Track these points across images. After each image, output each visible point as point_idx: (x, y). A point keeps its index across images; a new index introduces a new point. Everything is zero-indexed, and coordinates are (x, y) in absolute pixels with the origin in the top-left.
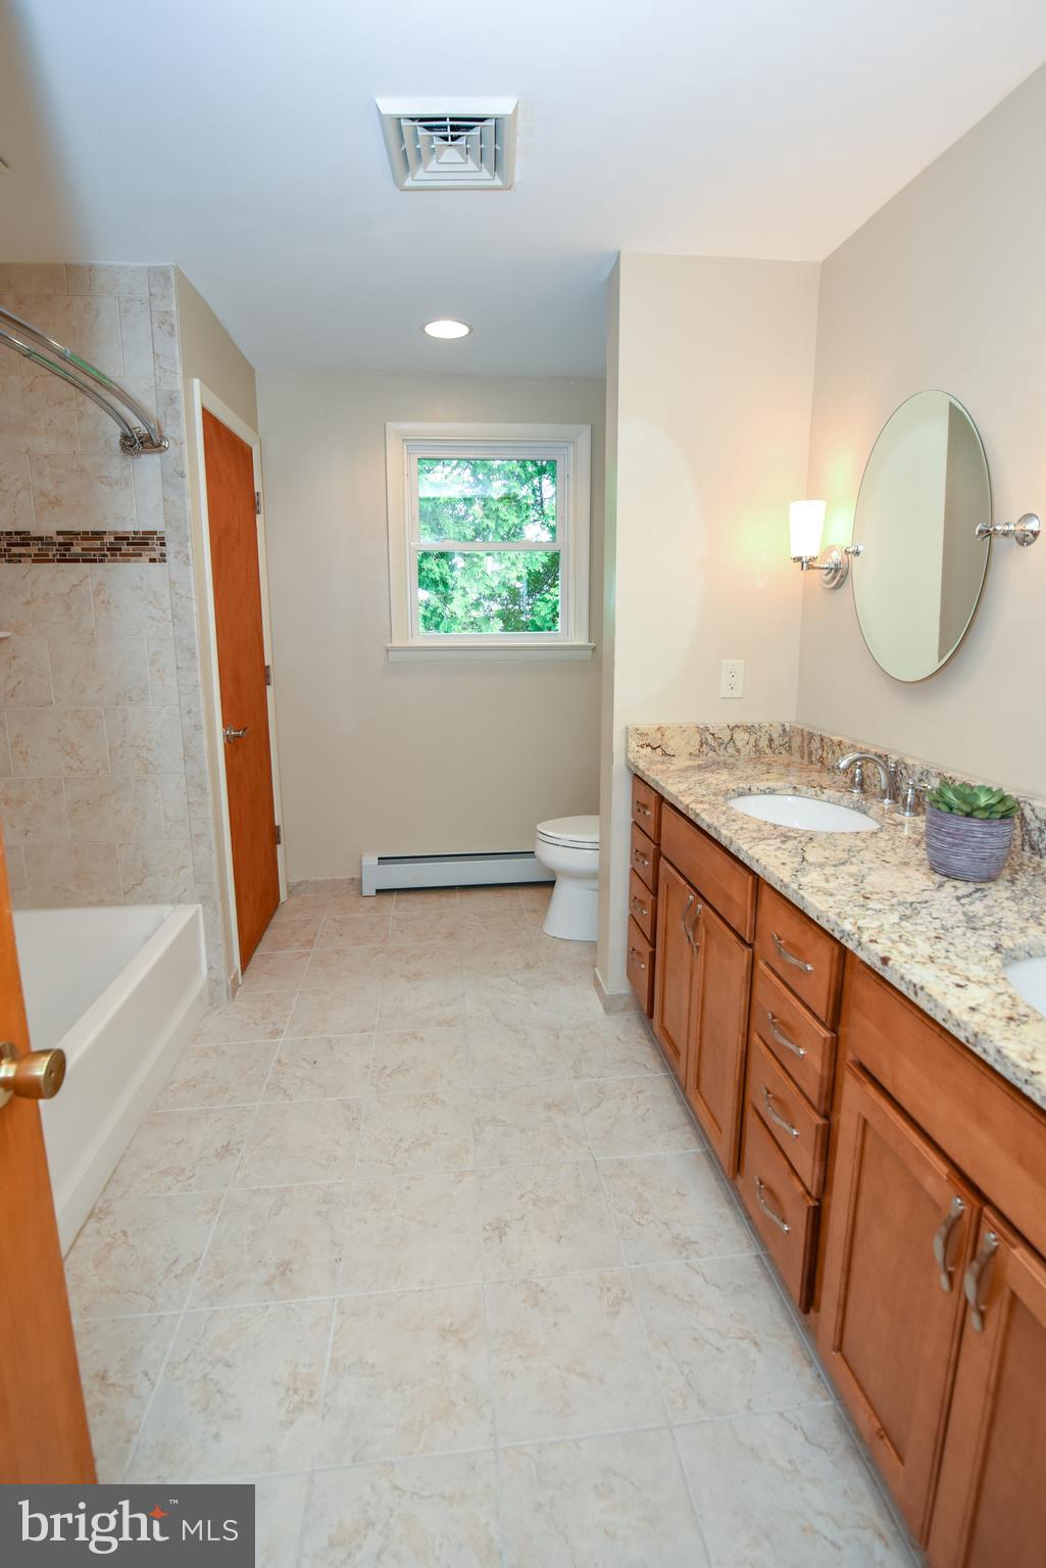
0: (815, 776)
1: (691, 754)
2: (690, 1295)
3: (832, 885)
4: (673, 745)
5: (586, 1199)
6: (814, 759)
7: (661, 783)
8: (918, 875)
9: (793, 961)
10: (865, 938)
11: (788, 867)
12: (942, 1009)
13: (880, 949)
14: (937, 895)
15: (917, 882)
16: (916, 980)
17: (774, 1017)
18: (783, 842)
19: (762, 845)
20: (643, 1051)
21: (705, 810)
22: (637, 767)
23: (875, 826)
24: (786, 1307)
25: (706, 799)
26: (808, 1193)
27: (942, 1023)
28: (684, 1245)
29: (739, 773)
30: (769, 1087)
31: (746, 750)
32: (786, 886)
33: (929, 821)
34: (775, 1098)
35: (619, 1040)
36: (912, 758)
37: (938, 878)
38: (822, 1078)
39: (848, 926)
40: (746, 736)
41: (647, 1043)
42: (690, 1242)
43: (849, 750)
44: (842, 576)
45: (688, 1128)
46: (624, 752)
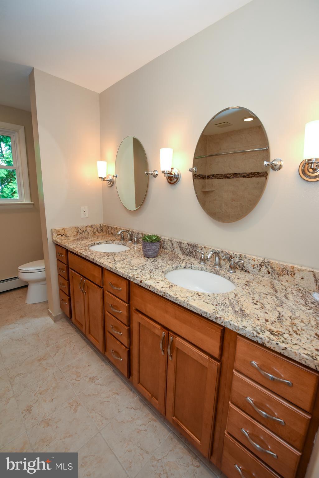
0: (111, 238)
1: (74, 236)
2: (97, 392)
3: (124, 266)
4: (68, 234)
5: (59, 383)
6: (110, 233)
7: (67, 245)
8: (142, 259)
9: (116, 288)
10: (135, 277)
11: (111, 263)
12: (156, 289)
13: (139, 279)
14: (147, 262)
15: (142, 260)
16: (149, 284)
17: (112, 305)
18: (108, 257)
19: (103, 259)
20: (70, 329)
21: (83, 252)
22: (57, 242)
23: (129, 249)
24: (123, 380)
25: (82, 248)
26: (126, 347)
27: (156, 293)
28: (92, 379)
29: (90, 240)
30: (112, 324)
31: (90, 233)
32: (112, 269)
33: (143, 245)
34: (114, 327)
35: (61, 329)
36: (135, 230)
37: (146, 258)
38: (127, 316)
39: (130, 275)
40: (90, 229)
41: (70, 326)
42: (94, 377)
43: (119, 230)
44: (113, 183)
45: (88, 346)
46: (51, 238)
